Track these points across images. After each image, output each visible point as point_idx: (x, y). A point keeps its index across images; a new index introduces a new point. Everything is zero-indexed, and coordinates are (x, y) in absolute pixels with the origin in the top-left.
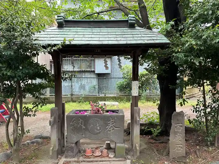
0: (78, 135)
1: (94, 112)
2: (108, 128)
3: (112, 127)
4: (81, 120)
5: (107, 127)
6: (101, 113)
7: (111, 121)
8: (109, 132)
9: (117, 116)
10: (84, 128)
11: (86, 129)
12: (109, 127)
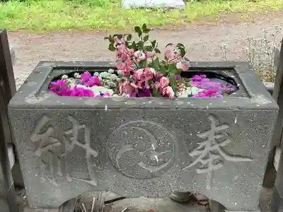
0: (70, 179)
1: (133, 84)
2: (197, 157)
3: (213, 153)
4: (77, 128)
5: (192, 155)
6: (167, 96)
7: (214, 129)
8: (199, 171)
9: (240, 112)
10: (92, 156)
11: (103, 160)
12: (204, 153)
